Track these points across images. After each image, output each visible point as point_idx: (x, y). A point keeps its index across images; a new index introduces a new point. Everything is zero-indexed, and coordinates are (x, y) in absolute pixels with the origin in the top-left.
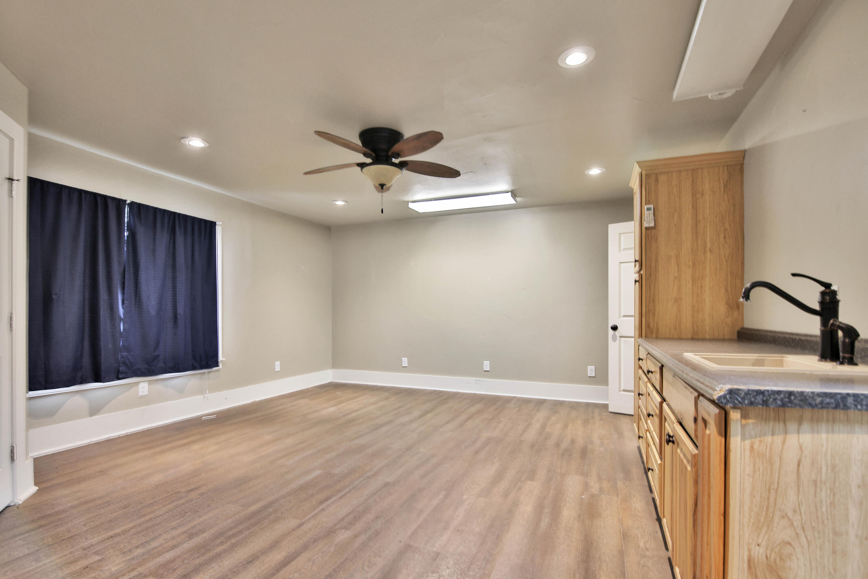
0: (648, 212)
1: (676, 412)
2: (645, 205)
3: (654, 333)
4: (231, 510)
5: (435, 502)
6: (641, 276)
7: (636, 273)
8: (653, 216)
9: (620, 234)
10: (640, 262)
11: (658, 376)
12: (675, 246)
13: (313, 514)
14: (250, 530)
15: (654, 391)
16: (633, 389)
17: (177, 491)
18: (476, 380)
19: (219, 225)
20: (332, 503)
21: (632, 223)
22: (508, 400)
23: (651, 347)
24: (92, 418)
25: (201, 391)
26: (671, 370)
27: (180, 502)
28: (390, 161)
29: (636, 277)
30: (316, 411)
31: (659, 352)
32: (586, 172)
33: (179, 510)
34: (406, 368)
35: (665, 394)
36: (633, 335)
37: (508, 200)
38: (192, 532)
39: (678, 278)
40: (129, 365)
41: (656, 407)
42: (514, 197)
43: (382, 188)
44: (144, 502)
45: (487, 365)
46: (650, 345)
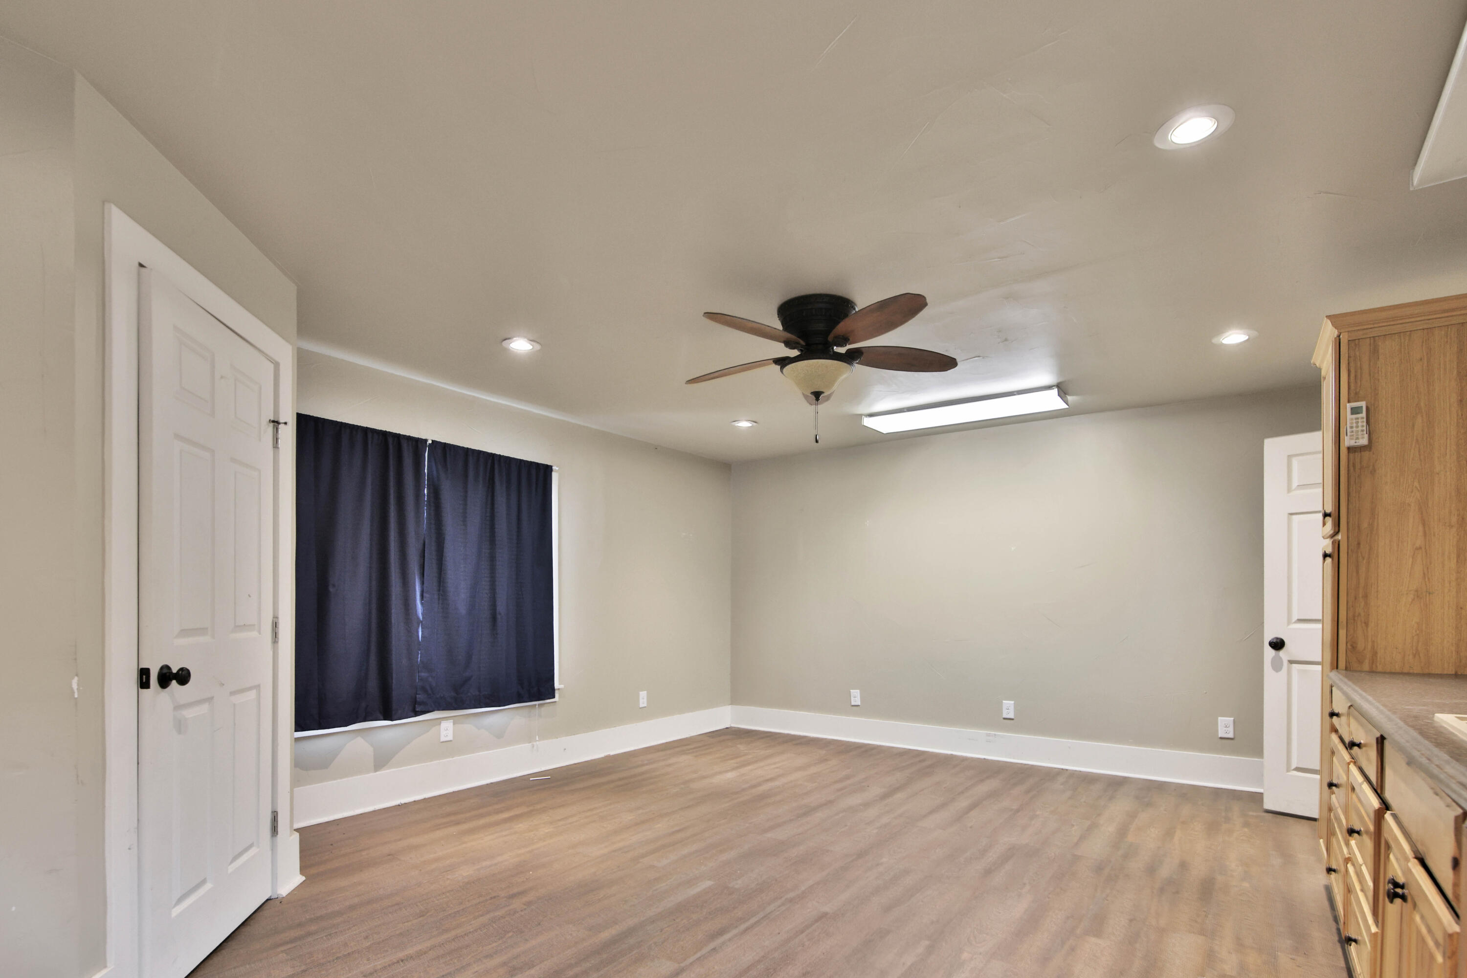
0: (1354, 416)
1: (1414, 837)
2: (1347, 402)
3: (1367, 661)
4: (571, 934)
5: (909, 959)
6: (1337, 545)
7: (1327, 538)
8: (1365, 424)
9: (1290, 457)
10: (1333, 516)
11: (1373, 753)
12: (1418, 486)
13: (699, 955)
14: (600, 971)
15: (1365, 783)
16: (1318, 767)
17: (494, 894)
18: (988, 735)
19: (556, 471)
20: (730, 940)
21: (1317, 435)
22: (1051, 775)
23: (1360, 695)
24: (377, 773)
25: (529, 738)
26: (1401, 749)
27: (497, 914)
28: (832, 350)
29: (1327, 545)
30: (704, 777)
31: (1377, 708)
32: (1215, 341)
33: (496, 926)
34: (859, 707)
35: (1388, 795)
36: (1319, 659)
37: (1052, 401)
38: (514, 965)
39: (1423, 549)
40: (430, 692)
41: (1368, 816)
42: (1062, 394)
43: (817, 399)
44: (448, 909)
45: (1008, 708)
46: (1357, 688)
